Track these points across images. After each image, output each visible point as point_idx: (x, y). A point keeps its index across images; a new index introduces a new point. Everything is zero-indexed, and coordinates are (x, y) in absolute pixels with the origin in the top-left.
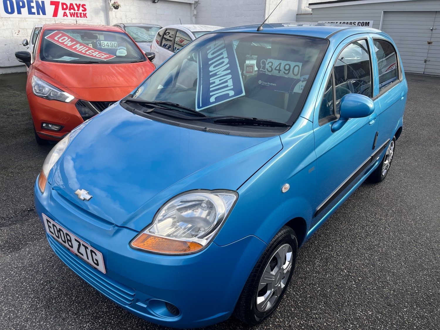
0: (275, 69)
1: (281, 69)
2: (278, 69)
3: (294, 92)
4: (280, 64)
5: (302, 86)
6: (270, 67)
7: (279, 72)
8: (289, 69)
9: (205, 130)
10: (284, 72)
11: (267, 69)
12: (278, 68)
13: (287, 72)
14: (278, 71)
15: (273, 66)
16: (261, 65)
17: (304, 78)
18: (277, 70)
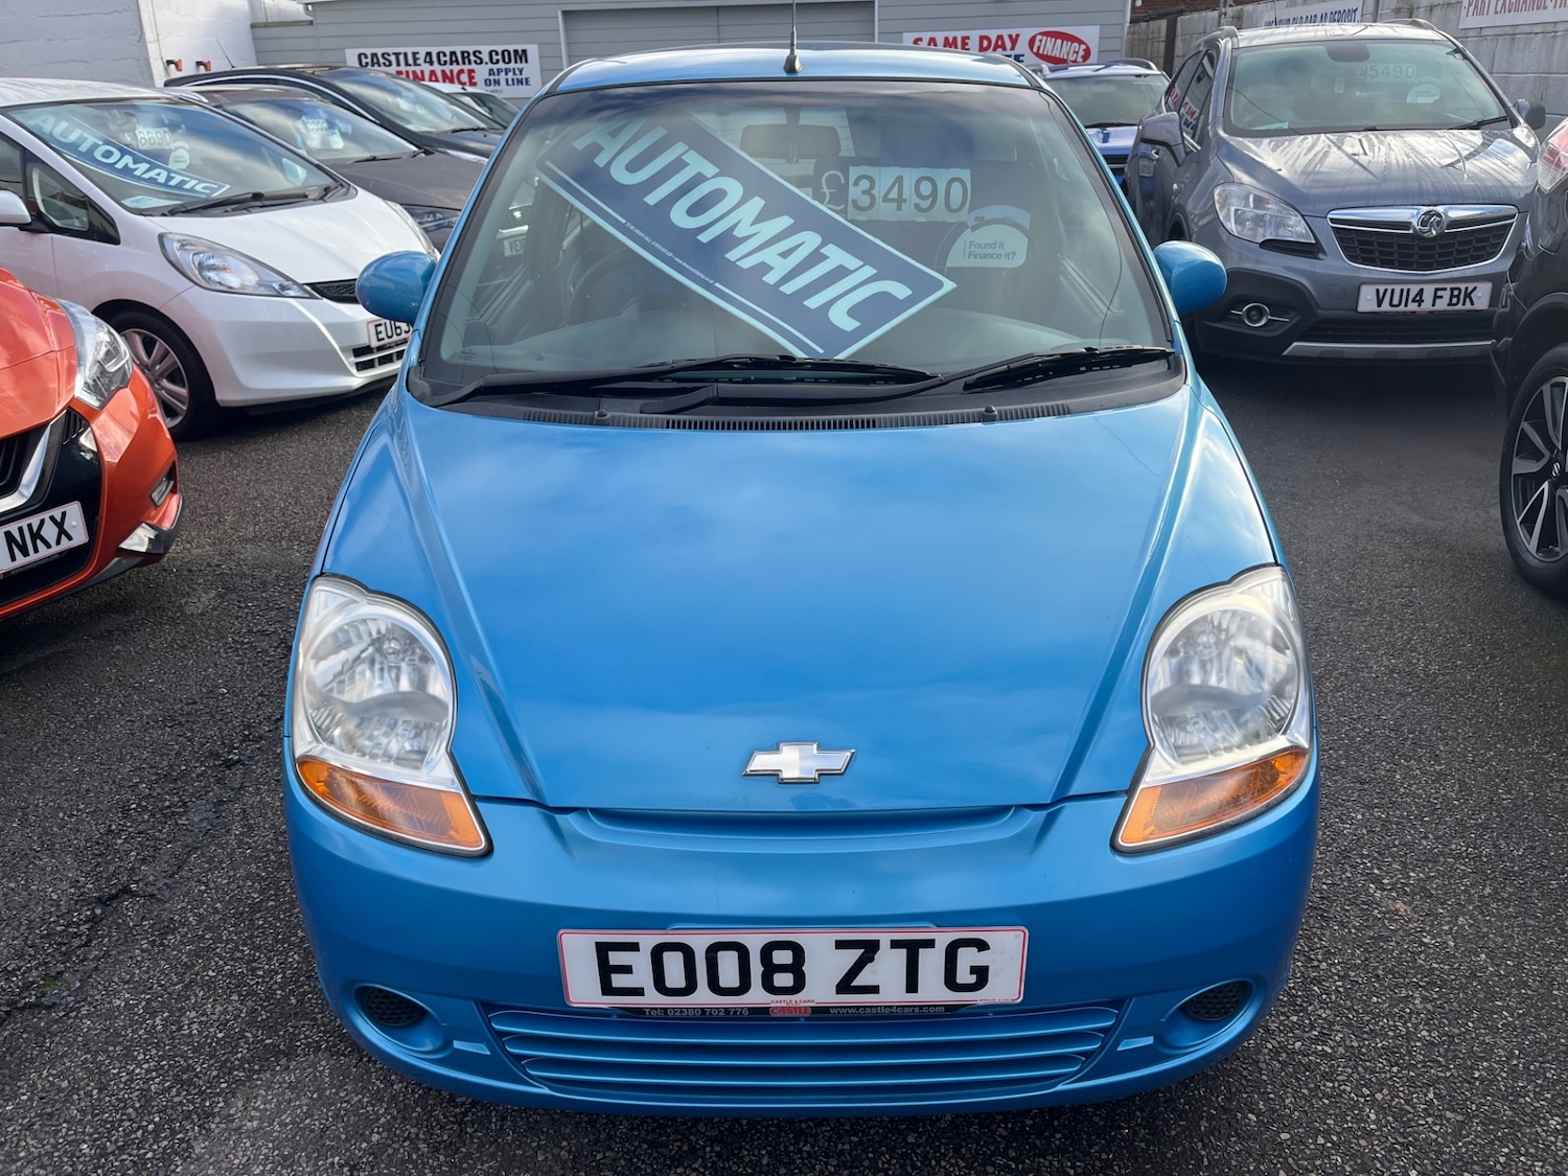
0: (886, 199)
1: (904, 197)
2: (896, 197)
3: (947, 265)
4: (899, 179)
5: (971, 245)
6: (864, 192)
7: (899, 208)
8: (934, 194)
9: (987, 418)
10: (917, 206)
11: (855, 202)
12: (894, 194)
13: (925, 204)
14: (895, 205)
15: (877, 187)
16: (825, 190)
17: (977, 219)
18: (892, 200)
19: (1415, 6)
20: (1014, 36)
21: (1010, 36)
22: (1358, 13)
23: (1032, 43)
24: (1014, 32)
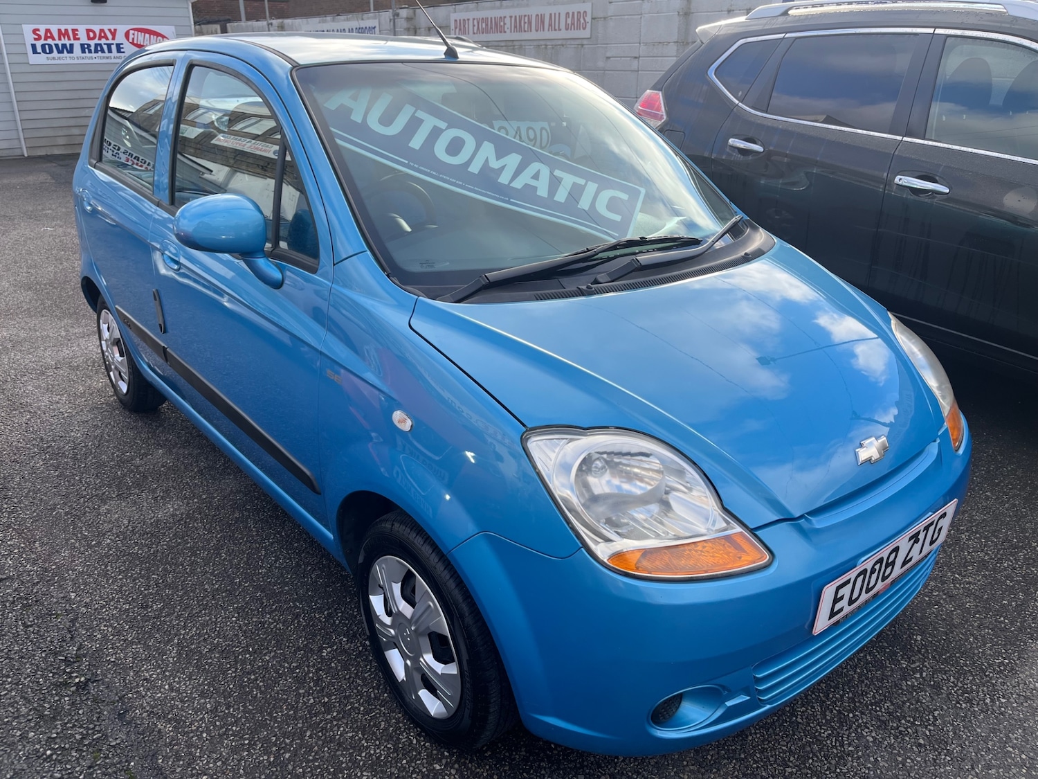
19: (417, 27)
20: (113, 31)
21: (110, 30)
22: (377, 29)
23: (127, 35)
24: (112, 27)
